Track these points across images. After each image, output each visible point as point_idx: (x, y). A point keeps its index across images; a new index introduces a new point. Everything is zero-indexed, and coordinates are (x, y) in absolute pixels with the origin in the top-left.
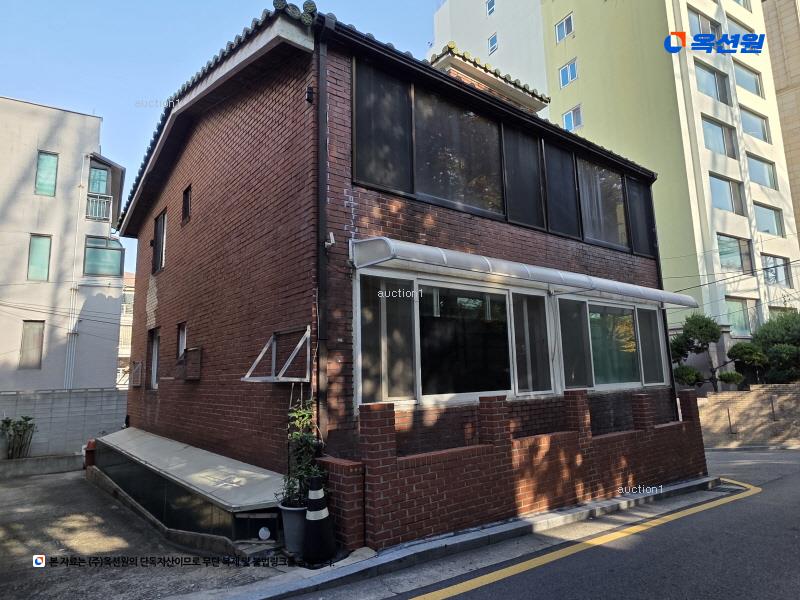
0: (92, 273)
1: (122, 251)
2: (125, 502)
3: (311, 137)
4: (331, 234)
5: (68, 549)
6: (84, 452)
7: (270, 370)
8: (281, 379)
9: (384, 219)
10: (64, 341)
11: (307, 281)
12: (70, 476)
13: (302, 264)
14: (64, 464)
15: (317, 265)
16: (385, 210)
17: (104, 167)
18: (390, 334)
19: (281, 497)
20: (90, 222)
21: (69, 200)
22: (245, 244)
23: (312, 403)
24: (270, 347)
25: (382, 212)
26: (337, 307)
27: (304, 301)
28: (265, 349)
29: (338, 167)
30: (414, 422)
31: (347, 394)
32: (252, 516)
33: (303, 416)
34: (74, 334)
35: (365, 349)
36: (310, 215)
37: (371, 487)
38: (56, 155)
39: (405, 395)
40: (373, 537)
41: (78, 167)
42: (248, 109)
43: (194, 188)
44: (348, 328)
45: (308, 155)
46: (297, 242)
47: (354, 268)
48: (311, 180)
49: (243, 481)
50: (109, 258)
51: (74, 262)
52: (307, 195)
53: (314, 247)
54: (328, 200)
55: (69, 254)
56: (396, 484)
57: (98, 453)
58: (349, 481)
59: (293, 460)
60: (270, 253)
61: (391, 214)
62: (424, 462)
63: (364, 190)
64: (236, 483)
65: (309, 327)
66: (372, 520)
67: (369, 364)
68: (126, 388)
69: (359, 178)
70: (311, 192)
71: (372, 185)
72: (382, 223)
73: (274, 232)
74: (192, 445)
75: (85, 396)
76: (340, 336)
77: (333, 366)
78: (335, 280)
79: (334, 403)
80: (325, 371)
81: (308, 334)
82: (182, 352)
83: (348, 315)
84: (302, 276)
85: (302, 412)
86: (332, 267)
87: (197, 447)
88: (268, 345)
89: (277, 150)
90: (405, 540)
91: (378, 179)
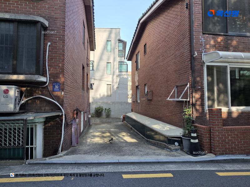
0: (121, 72)
1: (127, 65)
2: (134, 131)
3: (188, 20)
4: (196, 52)
5: (124, 140)
6: (122, 118)
7: (175, 97)
8: (180, 99)
9: (215, 44)
10: (115, 90)
11: (187, 69)
12: (120, 123)
13: (185, 63)
14: (118, 120)
15: (191, 63)
16: (216, 41)
17: (121, 42)
18: (218, 85)
19: (182, 134)
20: (119, 58)
21: (114, 53)
22: (165, 59)
23: (191, 107)
24: (175, 90)
25: (214, 42)
26: (198, 76)
27: (187, 75)
28: (173, 91)
29: (197, 29)
30: (228, 115)
31: (202, 105)
32: (173, 139)
33: (188, 111)
34: (118, 88)
35: (208, 90)
36: (188, 47)
37: (213, 135)
38: (111, 41)
39: (224, 106)
40: (214, 151)
41: (115, 44)
42: (164, 16)
43: (147, 44)
44: (202, 83)
45: (187, 27)
46: (183, 56)
47: (204, 63)
48: (188, 35)
49: (168, 129)
50: (124, 67)
51: (116, 69)
52: (187, 40)
53: (190, 57)
54: (194, 40)
55: (115, 67)
56: (223, 135)
57: (126, 118)
58: (205, 132)
59: (185, 124)
60: (173, 61)
61: (218, 42)
62: (233, 129)
63: (207, 35)
64: (166, 129)
65: (189, 83)
66: (213, 145)
67: (210, 95)
68: (131, 102)
69: (205, 31)
70: (188, 39)
71: (211, 33)
72: (214, 46)
73: (175, 54)
74: (150, 117)
75: (121, 103)
76: (199, 86)
77: (197, 95)
78: (197, 68)
79: (198, 107)
80: (195, 97)
81: (188, 85)
82: (146, 92)
83: (202, 79)
84: (186, 67)
85: (188, 110)
86: (196, 63)
87: (152, 118)
88: (174, 89)
89: (175, 27)
90: (226, 154)
91: (213, 30)
